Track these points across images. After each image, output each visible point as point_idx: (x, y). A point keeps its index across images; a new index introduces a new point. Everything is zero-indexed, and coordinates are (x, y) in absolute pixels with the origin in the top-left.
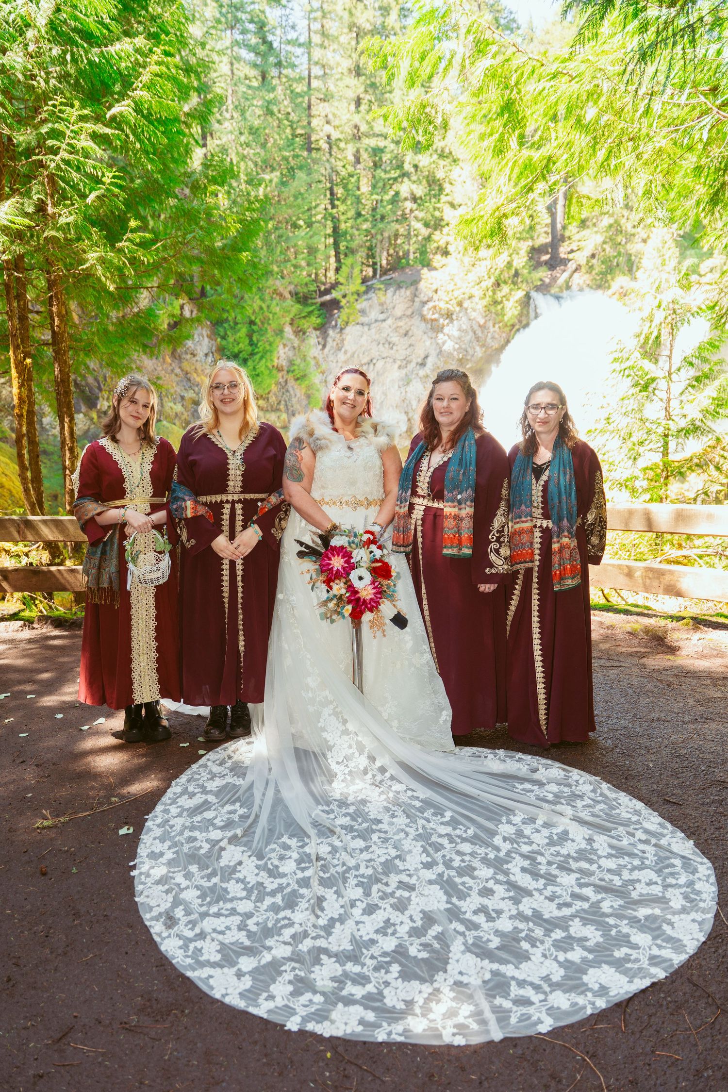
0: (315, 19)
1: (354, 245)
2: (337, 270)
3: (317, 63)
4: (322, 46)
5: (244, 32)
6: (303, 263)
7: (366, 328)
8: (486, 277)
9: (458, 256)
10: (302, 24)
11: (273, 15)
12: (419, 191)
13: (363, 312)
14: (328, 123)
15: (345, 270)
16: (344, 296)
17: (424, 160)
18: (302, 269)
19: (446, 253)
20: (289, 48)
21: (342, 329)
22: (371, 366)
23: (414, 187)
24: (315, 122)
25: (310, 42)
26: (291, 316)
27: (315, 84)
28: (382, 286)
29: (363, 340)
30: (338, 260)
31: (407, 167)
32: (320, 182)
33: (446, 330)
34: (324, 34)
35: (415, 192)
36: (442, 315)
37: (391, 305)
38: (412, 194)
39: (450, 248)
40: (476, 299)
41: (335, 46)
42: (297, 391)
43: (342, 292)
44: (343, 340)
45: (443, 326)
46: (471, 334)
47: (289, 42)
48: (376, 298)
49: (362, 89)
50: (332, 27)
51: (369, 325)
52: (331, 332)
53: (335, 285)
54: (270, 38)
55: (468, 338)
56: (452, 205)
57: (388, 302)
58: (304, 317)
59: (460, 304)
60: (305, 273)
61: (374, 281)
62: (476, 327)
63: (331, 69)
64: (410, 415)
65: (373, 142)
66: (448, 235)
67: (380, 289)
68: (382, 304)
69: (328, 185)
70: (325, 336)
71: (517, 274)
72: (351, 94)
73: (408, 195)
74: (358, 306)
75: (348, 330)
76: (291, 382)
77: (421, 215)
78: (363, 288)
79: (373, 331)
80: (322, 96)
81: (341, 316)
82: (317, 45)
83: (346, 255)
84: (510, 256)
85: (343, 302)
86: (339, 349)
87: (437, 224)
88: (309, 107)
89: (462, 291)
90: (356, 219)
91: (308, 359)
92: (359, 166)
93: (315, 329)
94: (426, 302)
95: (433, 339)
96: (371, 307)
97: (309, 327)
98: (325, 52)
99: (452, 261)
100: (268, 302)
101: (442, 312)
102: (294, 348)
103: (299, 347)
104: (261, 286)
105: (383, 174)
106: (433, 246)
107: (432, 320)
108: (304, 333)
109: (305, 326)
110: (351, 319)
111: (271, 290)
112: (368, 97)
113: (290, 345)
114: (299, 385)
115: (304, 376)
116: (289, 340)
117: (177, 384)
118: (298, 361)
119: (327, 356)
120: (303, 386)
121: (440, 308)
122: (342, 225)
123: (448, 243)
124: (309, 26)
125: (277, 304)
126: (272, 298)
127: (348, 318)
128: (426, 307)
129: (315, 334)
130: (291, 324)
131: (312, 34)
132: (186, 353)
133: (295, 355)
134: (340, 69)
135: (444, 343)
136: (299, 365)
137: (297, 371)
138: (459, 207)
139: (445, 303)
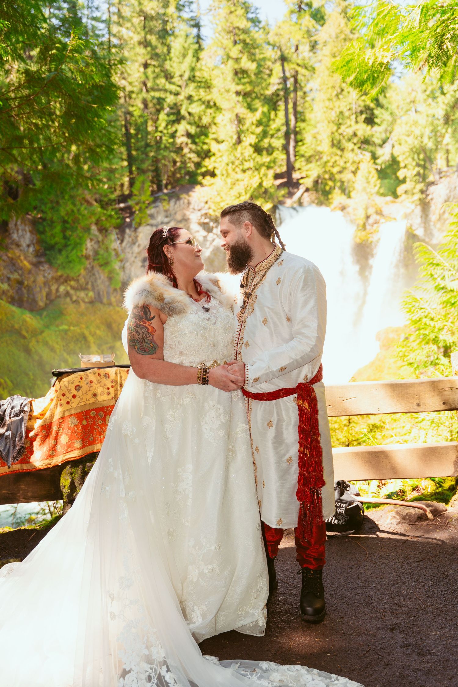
0: (113, 5)
1: (145, 166)
2: (132, 183)
3: (114, 36)
4: (119, 24)
5: (59, 8)
6: (105, 180)
8: (244, 193)
9: (223, 178)
10: (105, 7)
12: (193, 130)
13: (152, 216)
14: (124, 78)
15: (138, 185)
16: (137, 204)
17: (196, 108)
18: (104, 183)
19: (213, 175)
20: (94, 23)
21: (136, 229)
23: (189, 127)
25: (110, 21)
26: (97, 218)
28: (166, 198)
31: (183, 112)
32: (118, 120)
33: (215, 231)
34: (119, 14)
35: (189, 130)
36: (211, 220)
37: (173, 212)
38: (188, 132)
39: (217, 172)
41: (128, 25)
42: (102, 276)
43: (136, 201)
44: (137, 237)
45: (213, 227)
47: (95, 19)
48: (163, 206)
49: (148, 57)
50: (127, 12)
52: (127, 231)
53: (130, 197)
54: (80, 15)
56: (217, 141)
57: (171, 209)
58: (107, 219)
60: (106, 186)
61: (160, 194)
63: (125, 40)
65: (157, 94)
66: (215, 162)
67: (164, 200)
68: (166, 211)
69: (123, 123)
70: (123, 233)
71: (266, 191)
72: (141, 60)
73: (184, 133)
74: (149, 212)
75: (141, 229)
76: (97, 268)
77: (193, 147)
78: (151, 199)
80: (119, 59)
81: (136, 218)
82: (115, 22)
83: (137, 174)
84: (261, 178)
85: (136, 208)
86: (134, 243)
87: (207, 154)
89: (227, 202)
91: (110, 250)
92: (146, 111)
93: (115, 228)
94: (199, 210)
95: (205, 237)
96: (158, 212)
97: (110, 226)
98: (120, 28)
99: (218, 181)
100: (79, 207)
101: (212, 218)
102: (98, 242)
103: (103, 241)
104: (72, 194)
105: (166, 117)
106: (203, 170)
107: (205, 224)
108: (106, 231)
109: (108, 225)
110: (143, 221)
111: (81, 197)
112: (153, 63)
113: (95, 240)
114: (103, 270)
115: (107, 264)
116: (95, 236)
117: (5, 268)
118: (102, 252)
119: (125, 248)
120: (106, 271)
121: (210, 215)
122: (134, 153)
123: (215, 168)
124: (109, 8)
125: (85, 209)
126: (82, 204)
127: (141, 220)
128: (199, 214)
129: (115, 231)
130: (97, 224)
131: (111, 15)
132: (12, 244)
133: (99, 247)
134: (132, 42)
135: (213, 240)
136: (103, 255)
137: (101, 260)
138: (222, 142)
139: (214, 211)
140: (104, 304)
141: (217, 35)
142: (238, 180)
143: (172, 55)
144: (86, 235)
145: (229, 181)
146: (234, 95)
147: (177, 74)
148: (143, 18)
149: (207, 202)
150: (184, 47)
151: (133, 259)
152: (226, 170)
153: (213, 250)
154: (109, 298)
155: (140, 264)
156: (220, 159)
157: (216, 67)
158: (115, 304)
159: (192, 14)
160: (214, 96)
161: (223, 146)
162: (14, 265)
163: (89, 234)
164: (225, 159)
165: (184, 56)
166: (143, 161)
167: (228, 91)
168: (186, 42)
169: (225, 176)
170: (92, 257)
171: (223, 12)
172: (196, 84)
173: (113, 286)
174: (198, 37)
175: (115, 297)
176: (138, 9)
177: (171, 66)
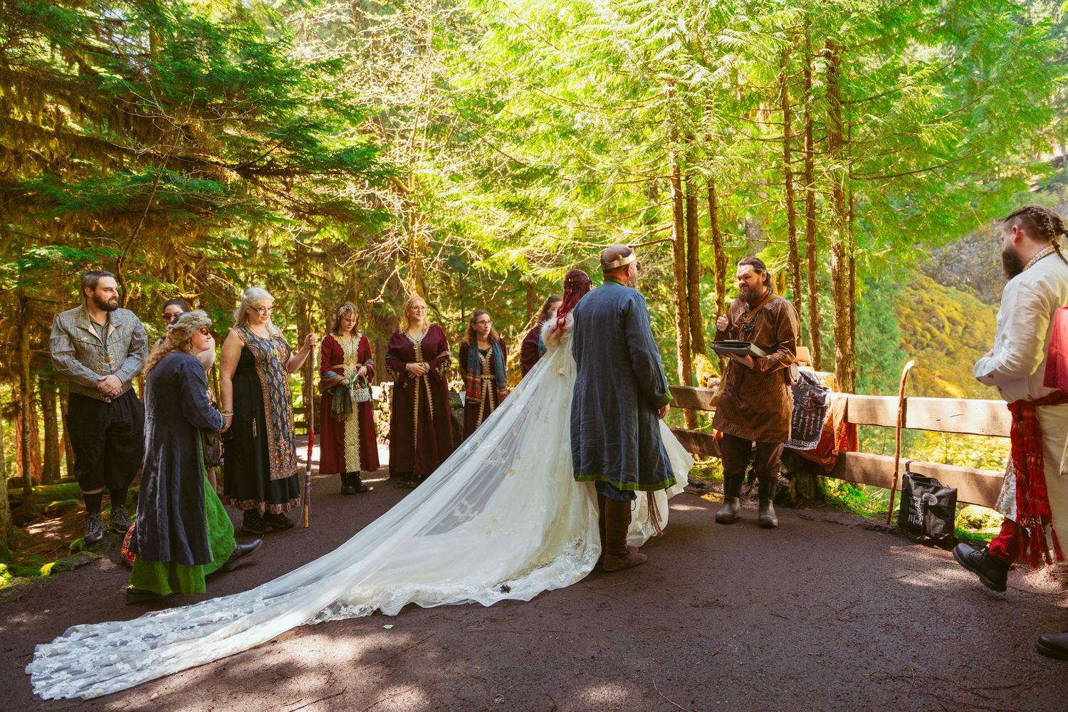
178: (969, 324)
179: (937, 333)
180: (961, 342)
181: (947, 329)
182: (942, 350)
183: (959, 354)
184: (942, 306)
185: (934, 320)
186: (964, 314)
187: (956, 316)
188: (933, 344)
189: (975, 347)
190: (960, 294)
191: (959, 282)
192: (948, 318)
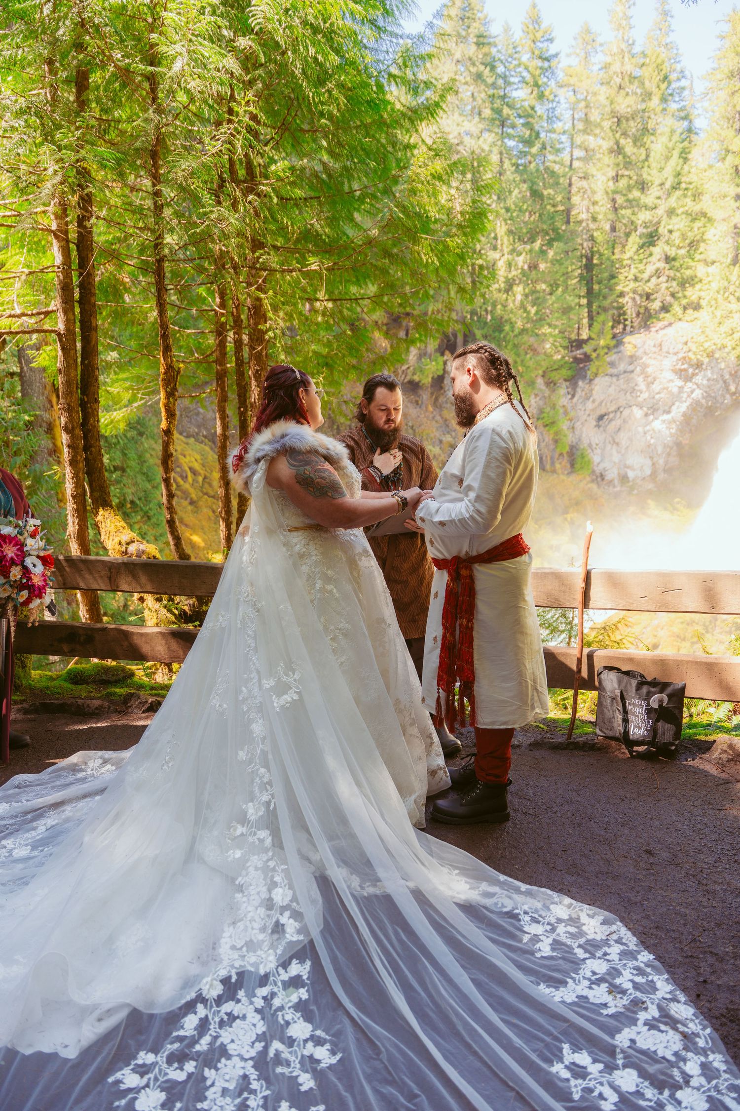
0: (579, 109)
1: (606, 303)
2: (590, 326)
3: (579, 147)
4: (585, 131)
5: (513, 127)
6: (557, 322)
7: (614, 379)
9: (710, 310)
10: (567, 115)
11: (540, 110)
12: (672, 252)
13: (612, 364)
15: (597, 326)
16: (595, 351)
17: (679, 224)
19: (697, 307)
20: (554, 136)
21: (591, 380)
22: (618, 413)
23: (667, 248)
24: (575, 199)
25: (574, 130)
26: (544, 369)
27: (576, 164)
29: (611, 390)
30: (591, 318)
31: (662, 230)
34: (586, 120)
35: (669, 254)
36: (691, 366)
38: (666, 256)
39: (703, 303)
40: (727, 350)
41: (597, 131)
42: (546, 438)
43: (594, 347)
44: (592, 390)
45: (693, 375)
46: (721, 382)
47: (555, 131)
48: (626, 351)
49: (621, 167)
50: (595, 116)
51: (617, 376)
52: (580, 383)
53: (585, 342)
54: (538, 129)
55: (718, 386)
56: (706, 263)
57: (637, 354)
58: (556, 370)
59: (710, 355)
60: (558, 331)
61: (624, 336)
62: (727, 377)
63: (592, 150)
64: (655, 459)
66: (700, 290)
67: (629, 343)
68: (631, 357)
69: (584, 252)
70: (574, 386)
72: (611, 172)
73: (661, 257)
74: (608, 359)
75: (597, 380)
78: (614, 342)
79: (622, 381)
80: (582, 175)
81: (593, 367)
82: (580, 131)
83: (598, 313)
85: (594, 355)
86: (588, 399)
87: (691, 281)
88: (570, 185)
89: (713, 342)
90: (609, 280)
91: (557, 407)
92: (614, 234)
93: (566, 380)
94: (675, 354)
95: (681, 388)
96: (620, 359)
97: (560, 379)
98: (586, 137)
99: (704, 315)
100: (522, 357)
101: (692, 363)
102: (544, 397)
103: (549, 397)
104: (516, 342)
105: (637, 239)
106: (684, 302)
107: (681, 370)
108: (555, 384)
109: (557, 378)
110: (600, 371)
111: (527, 346)
112: (627, 173)
113: (541, 395)
114: (548, 431)
115: (553, 423)
116: (541, 390)
117: (437, 429)
118: (548, 409)
119: (576, 404)
120: (552, 432)
121: (690, 359)
122: (596, 287)
123: (700, 298)
124: (573, 115)
125: (531, 359)
126: (526, 353)
127: (598, 370)
128: (675, 358)
129: (565, 384)
130: (543, 376)
131: (576, 122)
132: (446, 403)
133: (545, 404)
134: (601, 151)
135: (692, 392)
136: (548, 413)
137: (546, 419)
138: (713, 263)
139: (695, 354)
140: (547, 472)
141: (714, 124)
142: (731, 312)
143: (651, 159)
144: (529, 390)
145: (718, 313)
146: (732, 201)
147: (657, 182)
148: (616, 120)
149: (686, 343)
150: (667, 148)
151: (585, 417)
152: (716, 300)
153: (691, 405)
154: (553, 463)
155: (595, 423)
156: (707, 286)
157: (711, 167)
158: (560, 471)
159: (683, 103)
160: (706, 204)
161: (711, 269)
162: (447, 426)
163: (533, 388)
164: (715, 286)
165: (668, 158)
166: (605, 298)
167: (725, 197)
168: (670, 140)
169: (713, 308)
170: (536, 416)
171: (723, 95)
172: (681, 192)
173: (558, 450)
174: (689, 130)
175: (560, 463)
176: (608, 109)
177: (649, 174)
178: (208, 475)
179: (182, 482)
180: (202, 491)
181: (190, 479)
182: (186, 499)
183: (201, 503)
184: (185, 456)
185: (178, 469)
186: (203, 465)
187: (197, 466)
188: (179, 493)
189: (213, 497)
190: (199, 446)
191: (197, 434)
192: (190, 469)
